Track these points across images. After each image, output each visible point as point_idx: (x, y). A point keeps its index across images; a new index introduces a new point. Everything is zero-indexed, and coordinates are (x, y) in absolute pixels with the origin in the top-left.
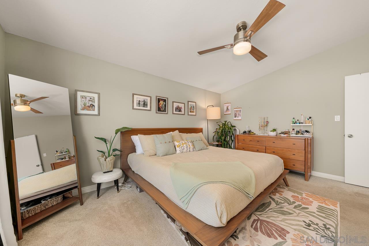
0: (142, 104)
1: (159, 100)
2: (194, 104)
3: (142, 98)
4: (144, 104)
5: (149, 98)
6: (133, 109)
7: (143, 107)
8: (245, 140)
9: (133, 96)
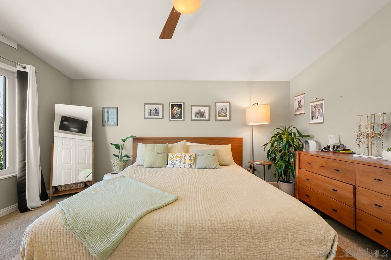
0: (153, 113)
1: (173, 106)
2: (228, 104)
3: (153, 107)
4: (156, 112)
5: (161, 106)
6: (144, 118)
7: (155, 115)
8: (311, 163)
9: (145, 106)
